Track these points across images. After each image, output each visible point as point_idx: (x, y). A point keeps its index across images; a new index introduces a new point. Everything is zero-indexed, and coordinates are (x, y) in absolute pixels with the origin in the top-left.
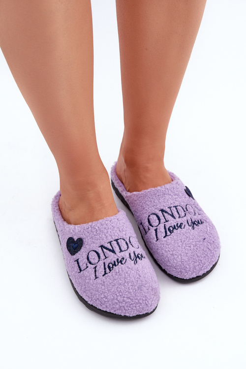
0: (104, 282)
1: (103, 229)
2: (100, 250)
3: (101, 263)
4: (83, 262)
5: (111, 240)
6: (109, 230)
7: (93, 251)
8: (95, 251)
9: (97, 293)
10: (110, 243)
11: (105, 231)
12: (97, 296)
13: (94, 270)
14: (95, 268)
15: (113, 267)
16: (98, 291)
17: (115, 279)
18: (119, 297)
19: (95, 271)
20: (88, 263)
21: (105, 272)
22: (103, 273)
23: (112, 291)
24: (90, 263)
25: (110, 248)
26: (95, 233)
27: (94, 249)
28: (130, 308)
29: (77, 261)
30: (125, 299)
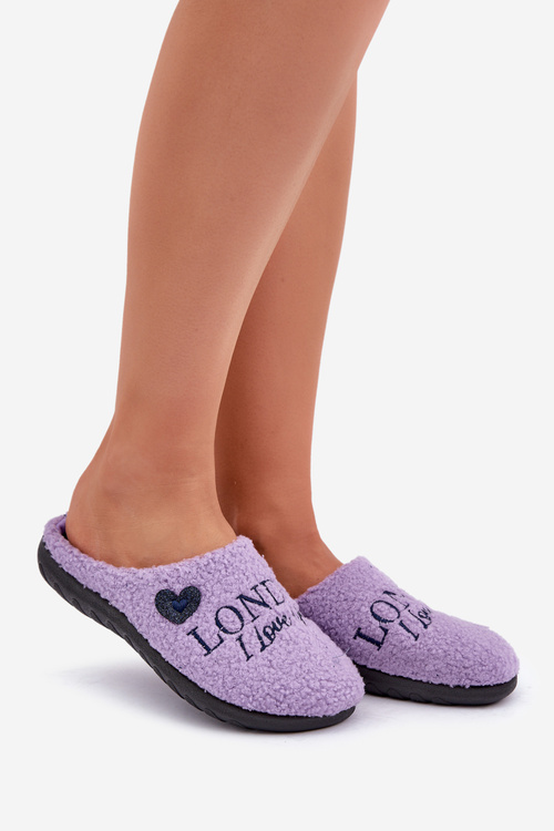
0: (270, 661)
1: (237, 564)
2: (239, 605)
3: (249, 627)
4: (210, 633)
5: (257, 583)
6: (249, 565)
7: (227, 607)
8: (231, 608)
9: (263, 683)
10: (254, 588)
11: (243, 567)
12: (266, 688)
13: (238, 643)
14: (240, 639)
15: (273, 633)
16: (264, 680)
17: (290, 652)
18: (311, 682)
19: (242, 645)
20: (221, 633)
21: (262, 643)
22: (260, 646)
23: (293, 673)
24: (225, 631)
25: (258, 599)
26: (223, 572)
27: (228, 604)
28: (336, 700)
29: (194, 632)
30: (324, 683)
